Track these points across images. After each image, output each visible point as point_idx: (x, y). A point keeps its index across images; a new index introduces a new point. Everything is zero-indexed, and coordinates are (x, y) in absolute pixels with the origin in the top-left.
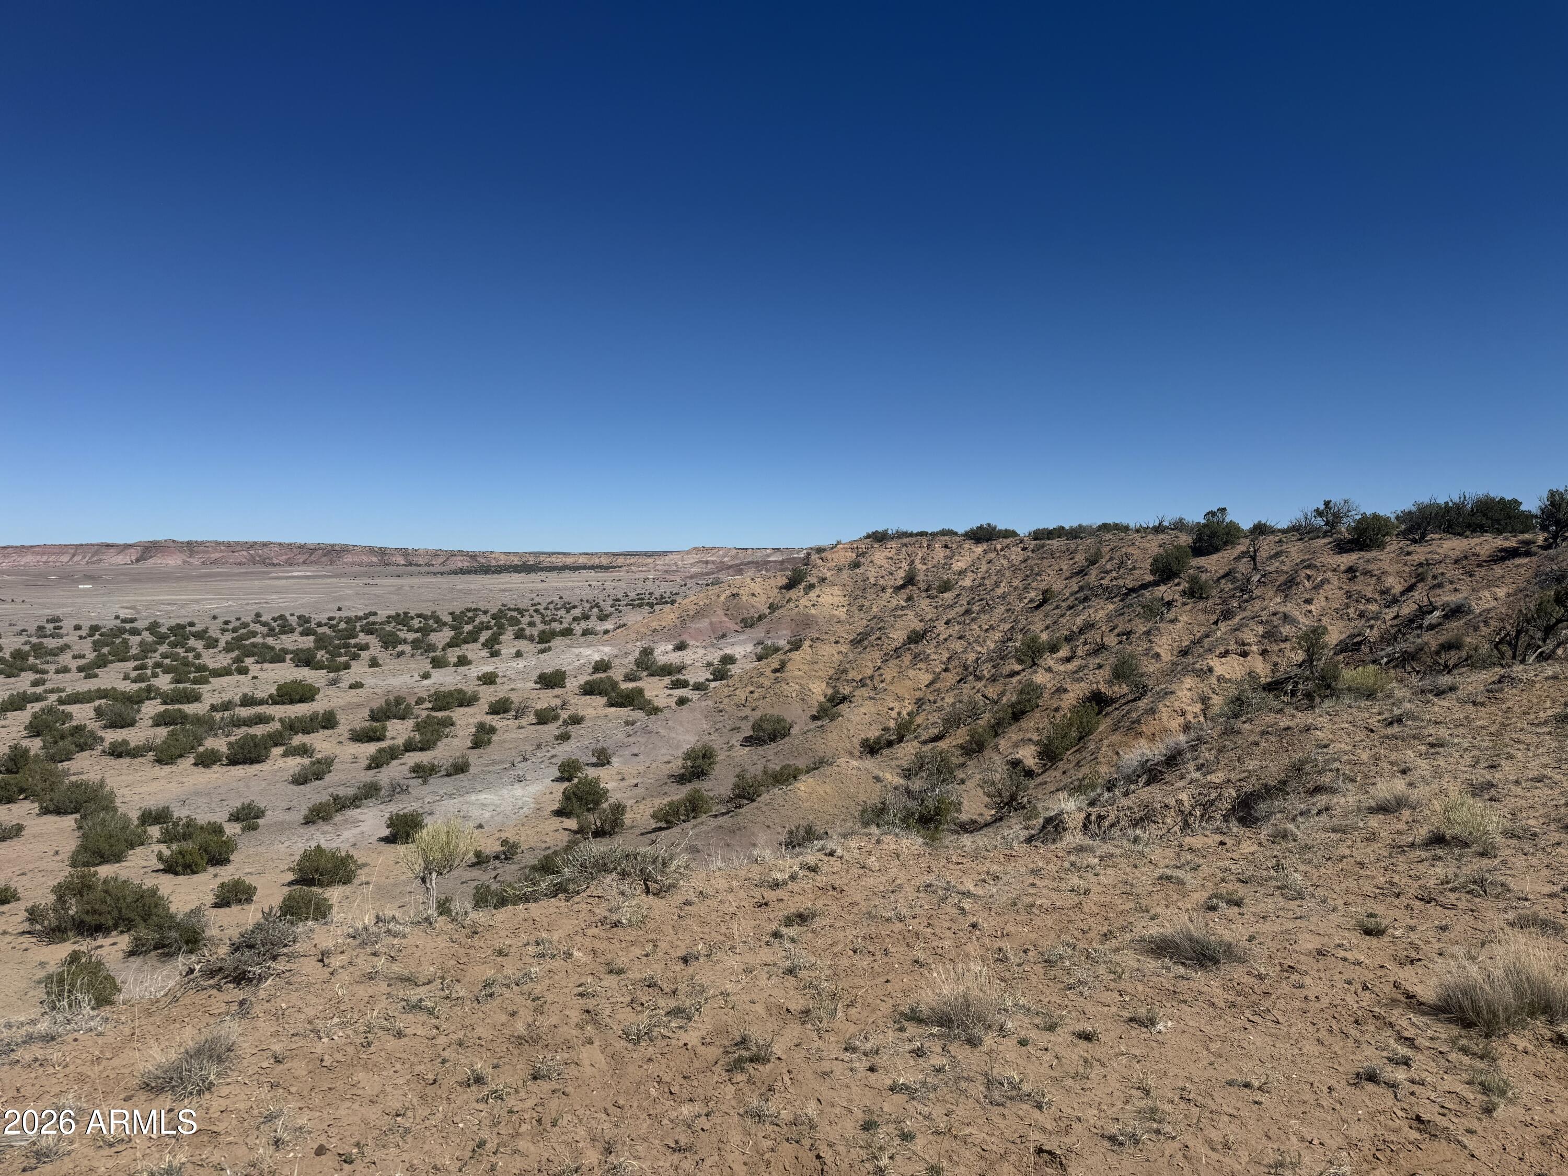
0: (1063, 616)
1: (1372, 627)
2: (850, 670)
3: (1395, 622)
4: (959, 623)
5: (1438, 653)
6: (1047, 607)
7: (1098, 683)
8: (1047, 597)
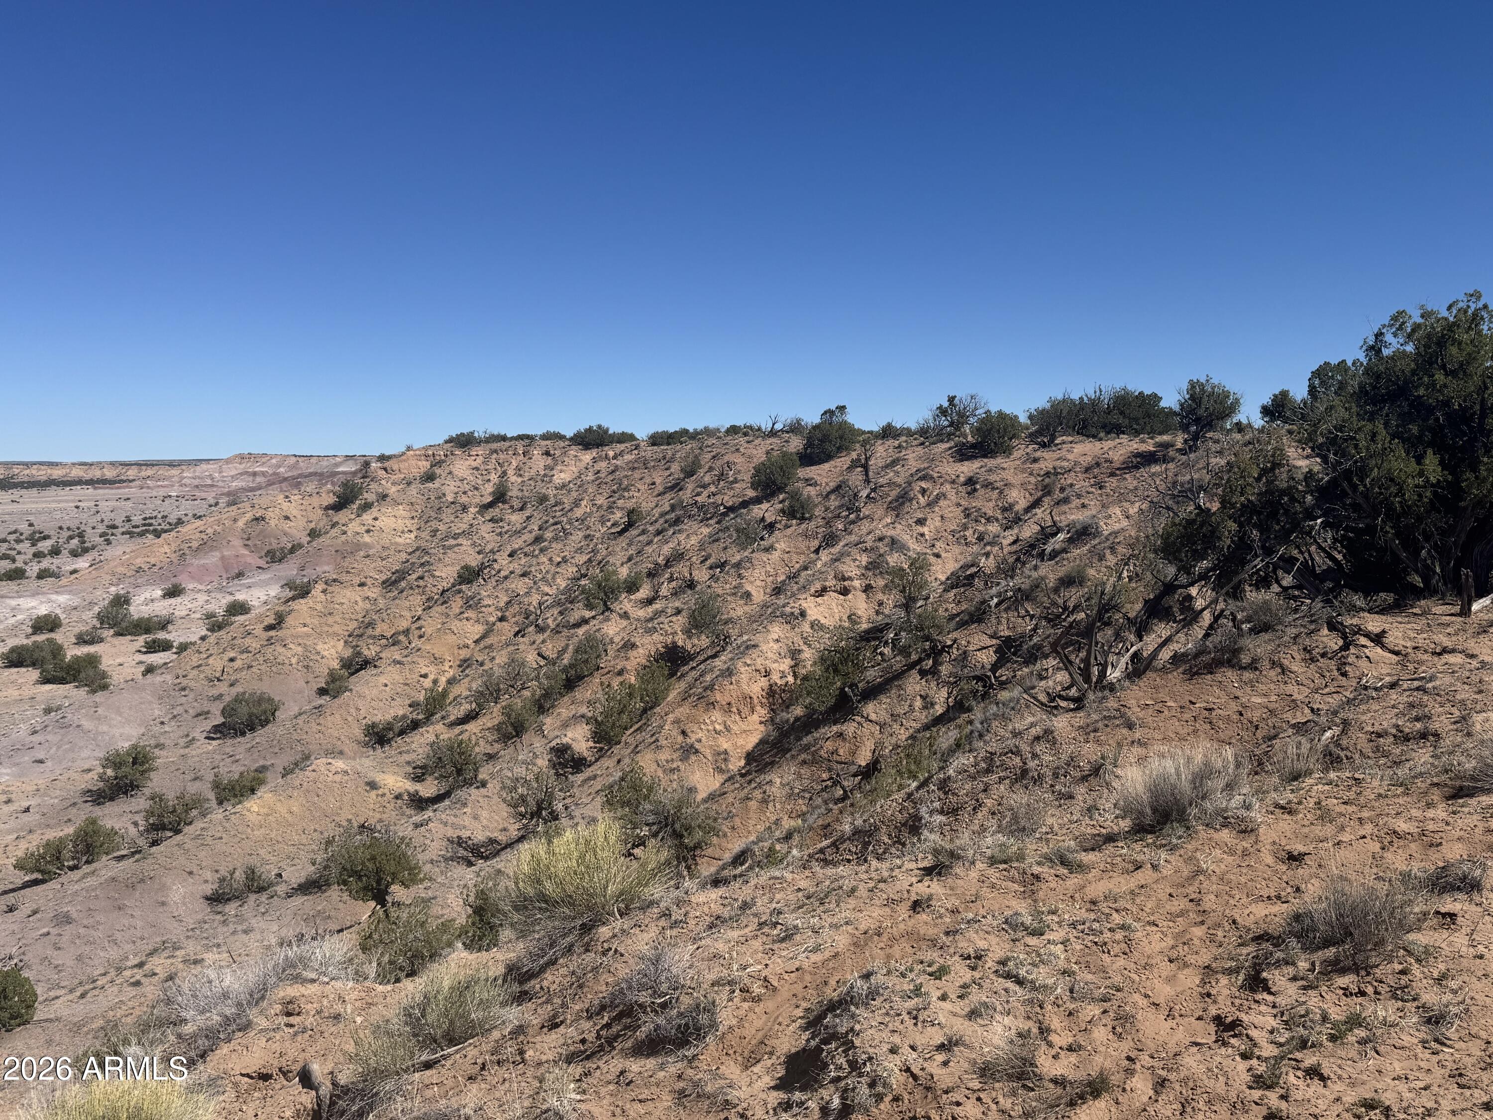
0: (649, 543)
1: (987, 555)
2: (379, 622)
3: (1015, 548)
4: (526, 555)
5: (1056, 590)
6: (633, 532)
7: (675, 633)
8: (633, 518)
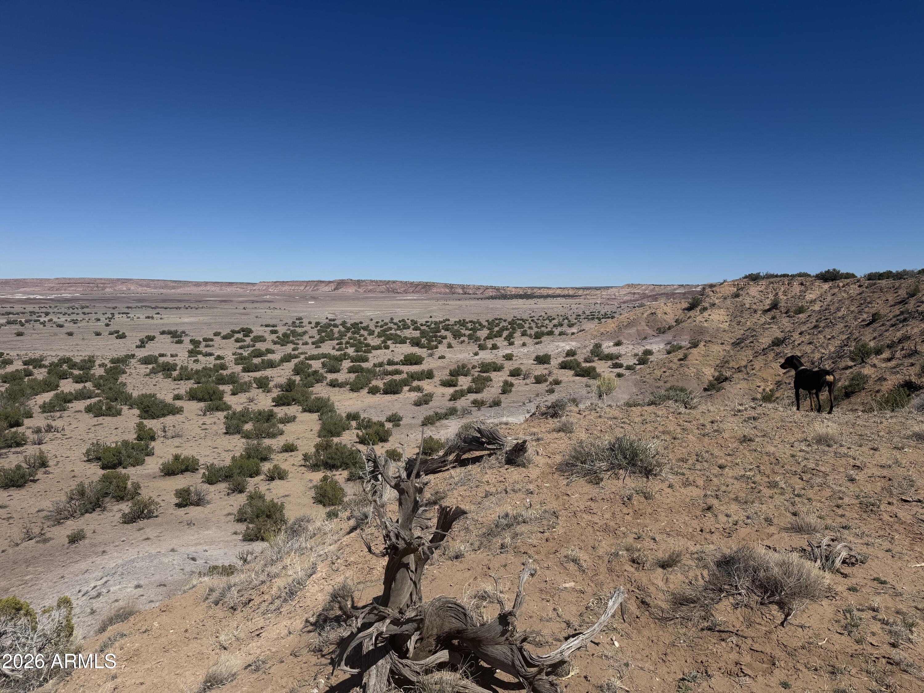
0: (887, 331)
2: (731, 361)
4: (809, 334)
6: (875, 325)
7: (910, 375)
8: (875, 318)
